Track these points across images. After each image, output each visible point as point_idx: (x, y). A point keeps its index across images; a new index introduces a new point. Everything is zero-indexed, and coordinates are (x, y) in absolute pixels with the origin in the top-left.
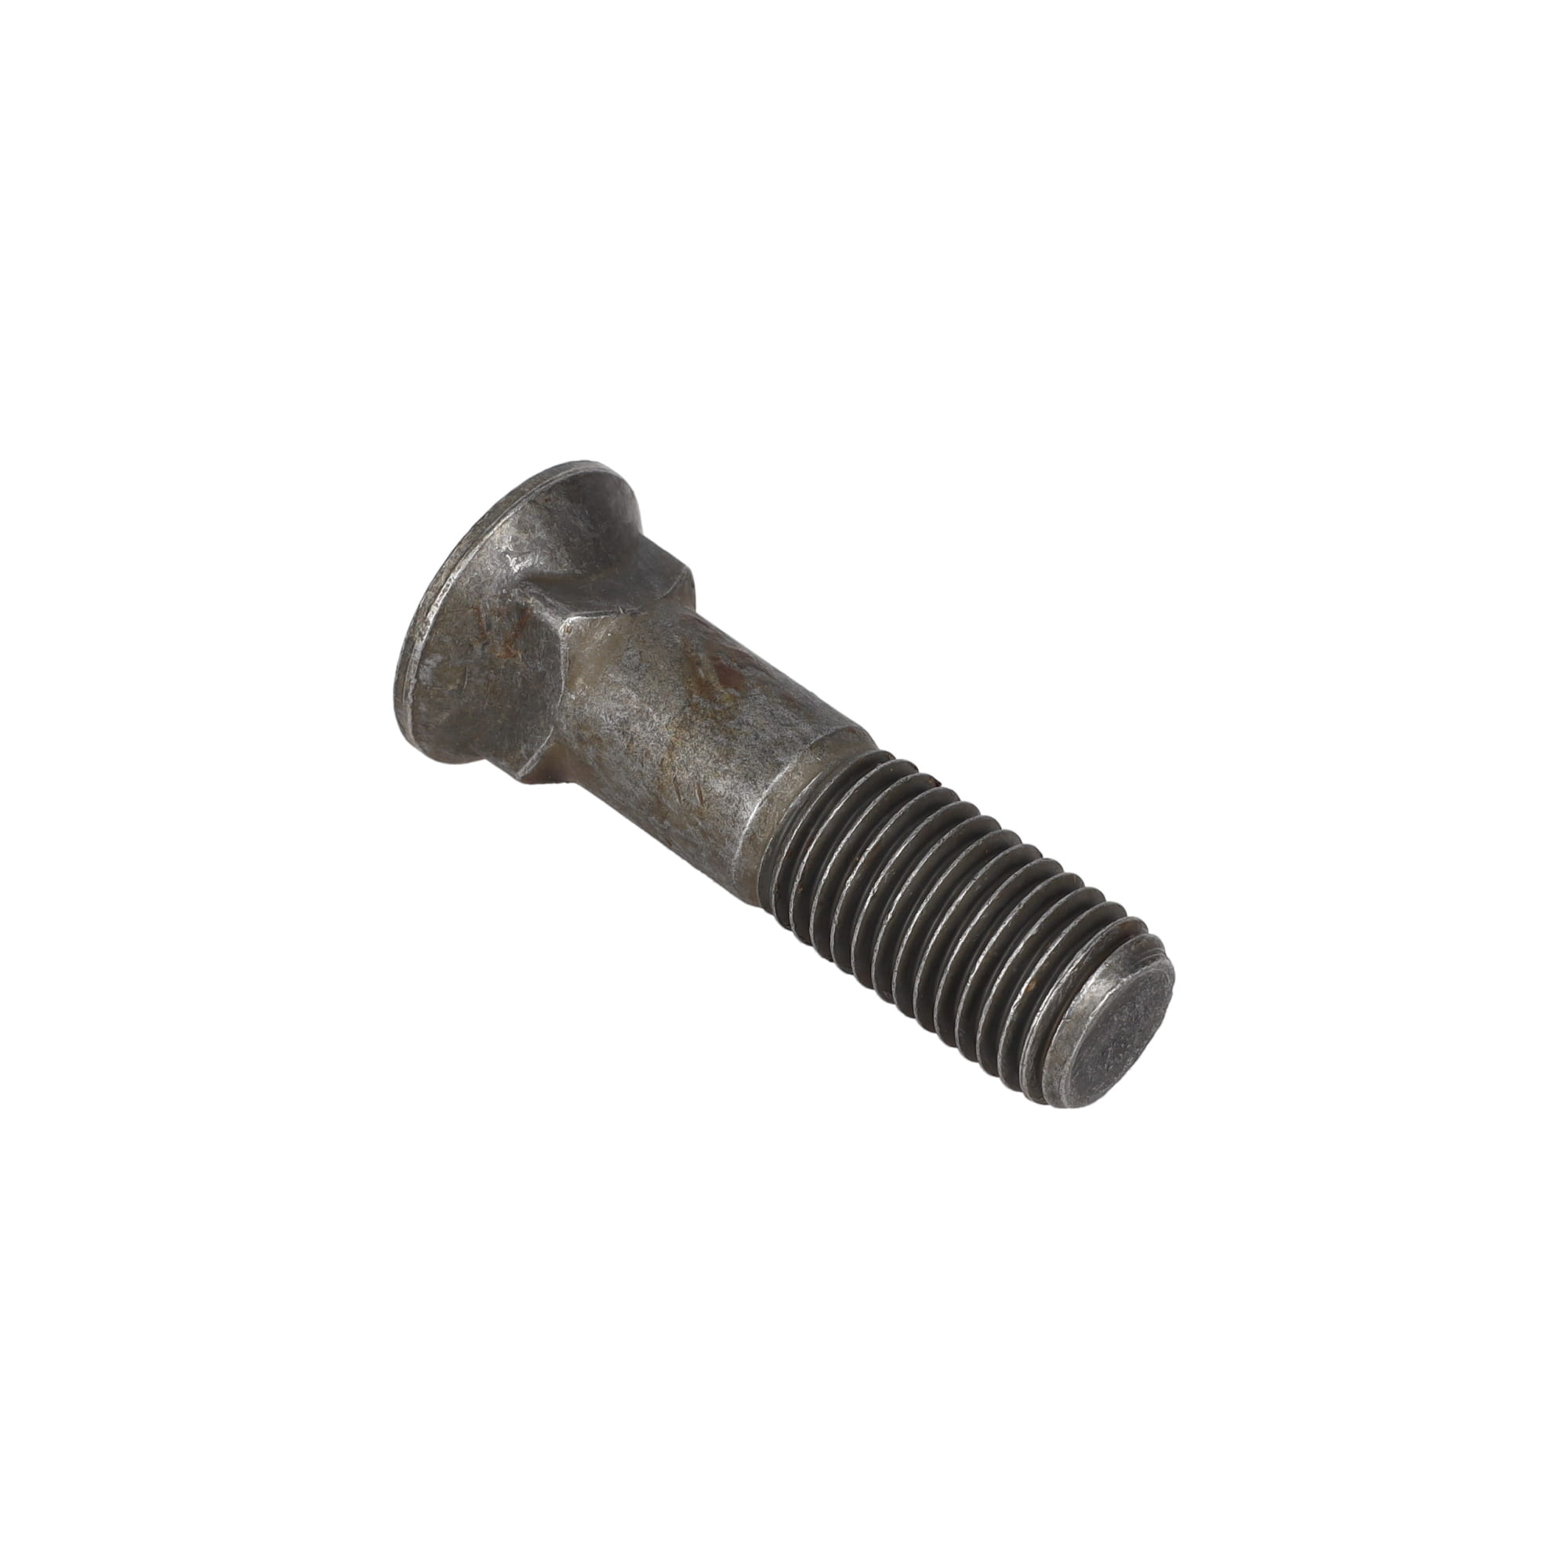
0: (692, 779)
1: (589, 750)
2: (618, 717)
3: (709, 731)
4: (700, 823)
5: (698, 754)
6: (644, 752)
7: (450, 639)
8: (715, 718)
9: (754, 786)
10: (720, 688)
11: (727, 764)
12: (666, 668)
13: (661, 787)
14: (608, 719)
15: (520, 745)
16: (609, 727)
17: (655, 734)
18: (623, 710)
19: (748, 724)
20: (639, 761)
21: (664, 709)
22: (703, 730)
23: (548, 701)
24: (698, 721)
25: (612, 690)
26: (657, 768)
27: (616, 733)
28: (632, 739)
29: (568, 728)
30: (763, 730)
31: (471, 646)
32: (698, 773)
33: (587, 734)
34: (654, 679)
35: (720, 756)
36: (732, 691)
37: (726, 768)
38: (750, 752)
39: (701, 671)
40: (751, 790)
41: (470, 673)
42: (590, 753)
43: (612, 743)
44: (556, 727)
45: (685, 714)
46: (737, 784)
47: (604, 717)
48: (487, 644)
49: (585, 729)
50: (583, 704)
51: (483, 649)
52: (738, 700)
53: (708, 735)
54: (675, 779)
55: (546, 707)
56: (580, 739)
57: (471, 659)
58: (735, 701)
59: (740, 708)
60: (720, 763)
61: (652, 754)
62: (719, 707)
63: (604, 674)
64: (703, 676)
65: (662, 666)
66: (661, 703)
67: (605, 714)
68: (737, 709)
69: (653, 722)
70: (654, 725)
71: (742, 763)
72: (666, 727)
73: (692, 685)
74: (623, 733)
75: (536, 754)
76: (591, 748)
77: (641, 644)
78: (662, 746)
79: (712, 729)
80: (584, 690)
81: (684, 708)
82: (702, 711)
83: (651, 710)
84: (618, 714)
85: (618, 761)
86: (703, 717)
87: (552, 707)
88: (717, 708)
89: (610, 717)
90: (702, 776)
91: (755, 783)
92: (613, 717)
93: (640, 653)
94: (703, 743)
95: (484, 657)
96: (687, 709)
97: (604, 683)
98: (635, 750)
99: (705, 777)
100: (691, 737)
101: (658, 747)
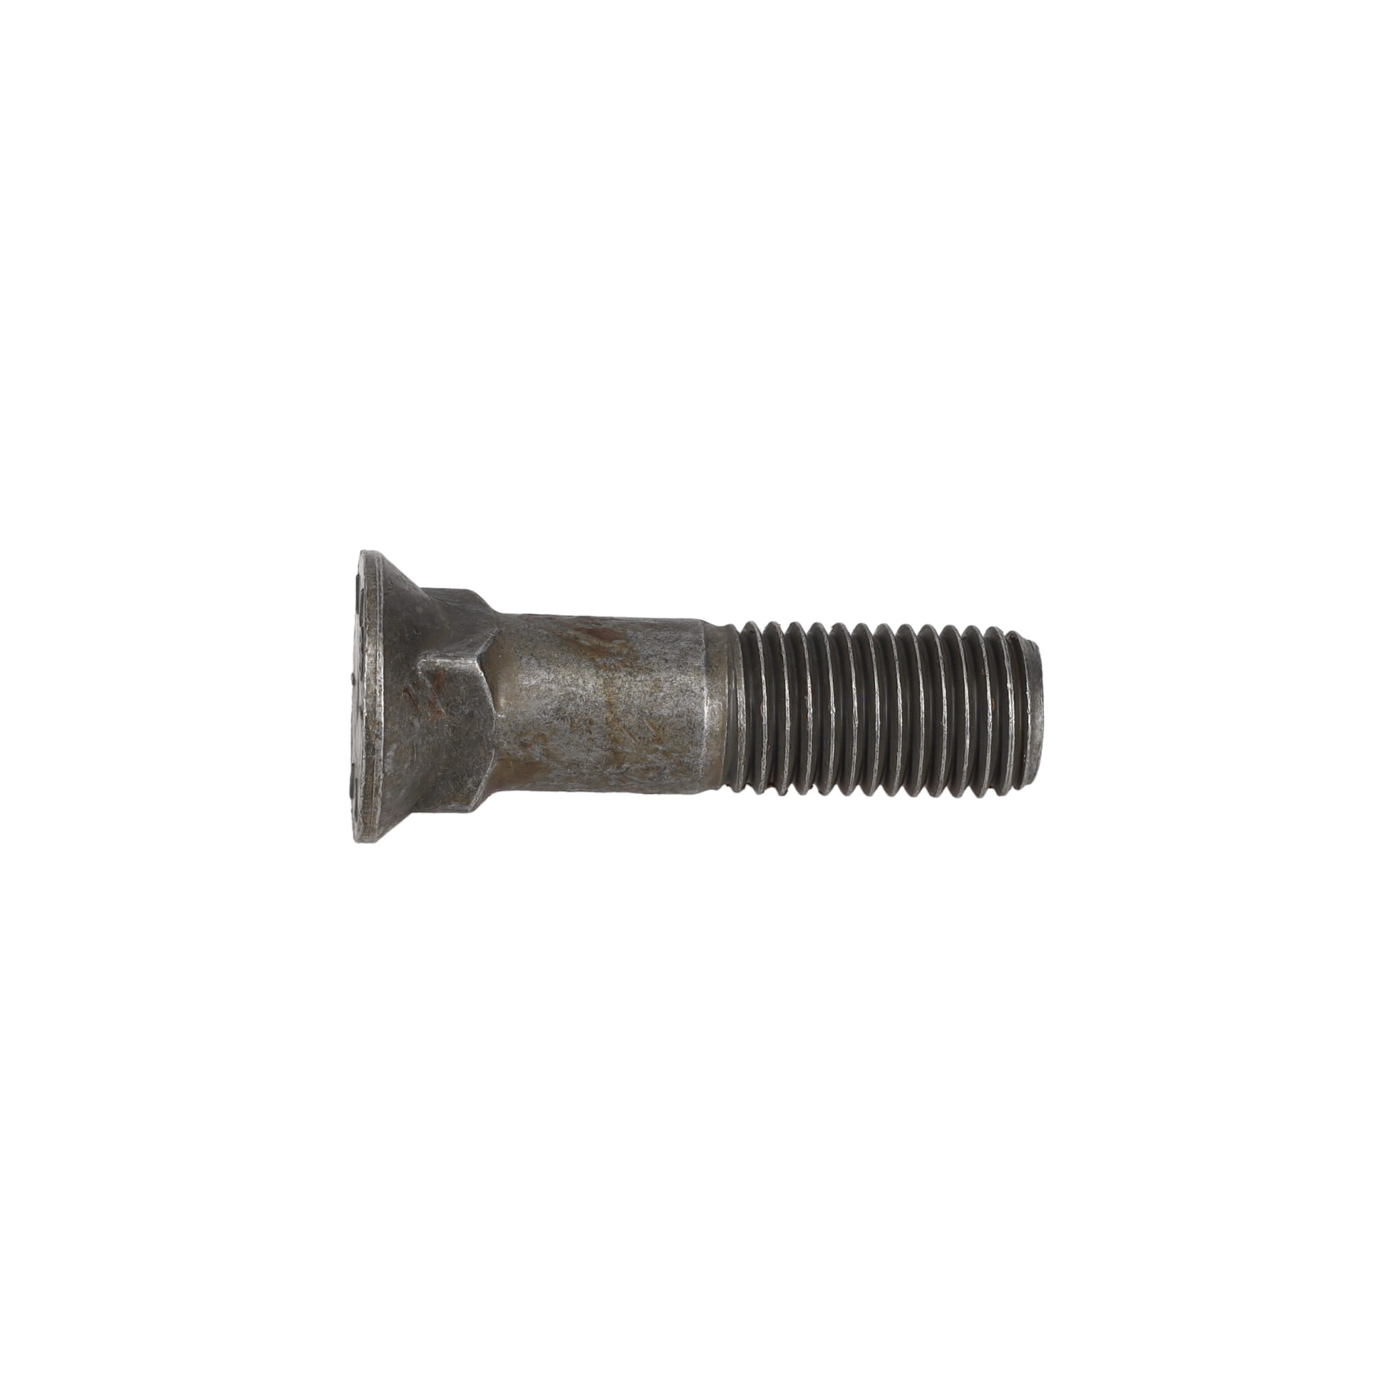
0: (639, 718)
1: (534, 750)
2: (551, 709)
3: (629, 676)
4: (660, 748)
5: (633, 698)
6: (587, 722)
7: (398, 726)
8: (627, 666)
9: (693, 694)
10: (607, 645)
11: (661, 691)
12: (560, 654)
13: (615, 740)
14: (543, 715)
15: (466, 781)
16: (547, 721)
17: (590, 704)
18: (552, 702)
19: (652, 656)
20: (586, 731)
21: (584, 682)
22: (624, 679)
23: (482, 732)
24: (616, 675)
25: (533, 693)
26: (605, 726)
27: (555, 722)
28: (571, 718)
29: (509, 743)
30: (665, 653)
31: (412, 724)
32: (642, 711)
33: (529, 738)
34: (558, 666)
35: (652, 689)
36: (618, 642)
37: (662, 694)
38: (671, 674)
39: (583, 642)
40: (692, 698)
41: (417, 746)
42: (536, 752)
43: (555, 731)
44: (497, 748)
45: (602, 676)
46: (679, 700)
47: (539, 716)
48: (421, 715)
49: (526, 734)
50: (516, 717)
51: (419, 721)
52: (628, 645)
53: (631, 680)
54: (624, 726)
55: (482, 738)
56: (524, 745)
57: (414, 734)
58: (627, 647)
59: (635, 649)
60: (655, 694)
61: (595, 719)
62: (621, 657)
63: (519, 686)
64: (588, 644)
65: (556, 655)
66: (577, 679)
67: (538, 714)
68: (633, 651)
69: (581, 696)
70: (584, 697)
71: (672, 684)
72: (595, 693)
73: (588, 654)
74: (562, 719)
75: (484, 780)
76: (536, 746)
77: (526, 649)
78: (600, 709)
79: (630, 674)
80: (510, 706)
81: (597, 673)
82: (612, 666)
83: (574, 689)
84: (549, 707)
85: (566, 742)
86: (616, 671)
87: (488, 735)
88: (620, 659)
89: (544, 713)
90: (647, 711)
91: (692, 692)
92: (546, 712)
93: (532, 655)
94: (631, 687)
95: (422, 727)
96: (601, 672)
97: (524, 692)
98: (579, 725)
99: (649, 712)
100: (619, 689)
101: (598, 712)
